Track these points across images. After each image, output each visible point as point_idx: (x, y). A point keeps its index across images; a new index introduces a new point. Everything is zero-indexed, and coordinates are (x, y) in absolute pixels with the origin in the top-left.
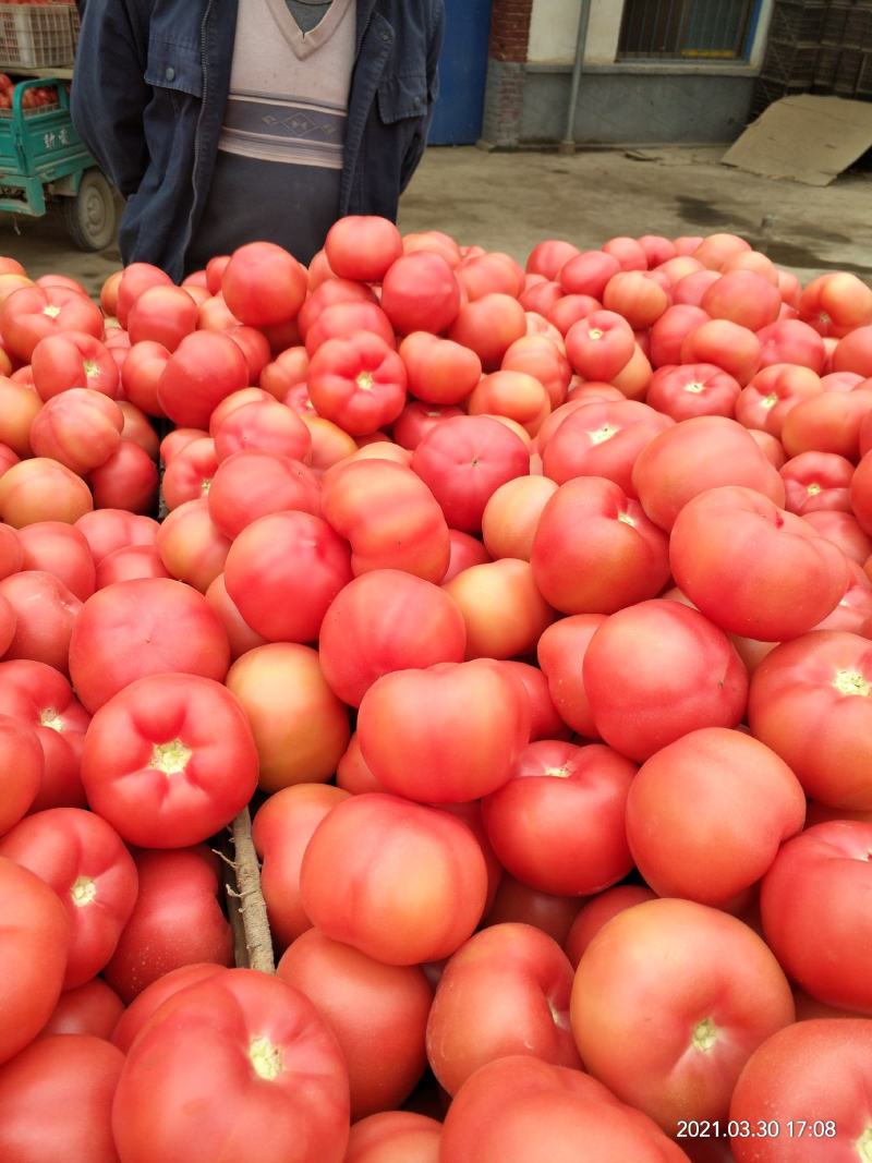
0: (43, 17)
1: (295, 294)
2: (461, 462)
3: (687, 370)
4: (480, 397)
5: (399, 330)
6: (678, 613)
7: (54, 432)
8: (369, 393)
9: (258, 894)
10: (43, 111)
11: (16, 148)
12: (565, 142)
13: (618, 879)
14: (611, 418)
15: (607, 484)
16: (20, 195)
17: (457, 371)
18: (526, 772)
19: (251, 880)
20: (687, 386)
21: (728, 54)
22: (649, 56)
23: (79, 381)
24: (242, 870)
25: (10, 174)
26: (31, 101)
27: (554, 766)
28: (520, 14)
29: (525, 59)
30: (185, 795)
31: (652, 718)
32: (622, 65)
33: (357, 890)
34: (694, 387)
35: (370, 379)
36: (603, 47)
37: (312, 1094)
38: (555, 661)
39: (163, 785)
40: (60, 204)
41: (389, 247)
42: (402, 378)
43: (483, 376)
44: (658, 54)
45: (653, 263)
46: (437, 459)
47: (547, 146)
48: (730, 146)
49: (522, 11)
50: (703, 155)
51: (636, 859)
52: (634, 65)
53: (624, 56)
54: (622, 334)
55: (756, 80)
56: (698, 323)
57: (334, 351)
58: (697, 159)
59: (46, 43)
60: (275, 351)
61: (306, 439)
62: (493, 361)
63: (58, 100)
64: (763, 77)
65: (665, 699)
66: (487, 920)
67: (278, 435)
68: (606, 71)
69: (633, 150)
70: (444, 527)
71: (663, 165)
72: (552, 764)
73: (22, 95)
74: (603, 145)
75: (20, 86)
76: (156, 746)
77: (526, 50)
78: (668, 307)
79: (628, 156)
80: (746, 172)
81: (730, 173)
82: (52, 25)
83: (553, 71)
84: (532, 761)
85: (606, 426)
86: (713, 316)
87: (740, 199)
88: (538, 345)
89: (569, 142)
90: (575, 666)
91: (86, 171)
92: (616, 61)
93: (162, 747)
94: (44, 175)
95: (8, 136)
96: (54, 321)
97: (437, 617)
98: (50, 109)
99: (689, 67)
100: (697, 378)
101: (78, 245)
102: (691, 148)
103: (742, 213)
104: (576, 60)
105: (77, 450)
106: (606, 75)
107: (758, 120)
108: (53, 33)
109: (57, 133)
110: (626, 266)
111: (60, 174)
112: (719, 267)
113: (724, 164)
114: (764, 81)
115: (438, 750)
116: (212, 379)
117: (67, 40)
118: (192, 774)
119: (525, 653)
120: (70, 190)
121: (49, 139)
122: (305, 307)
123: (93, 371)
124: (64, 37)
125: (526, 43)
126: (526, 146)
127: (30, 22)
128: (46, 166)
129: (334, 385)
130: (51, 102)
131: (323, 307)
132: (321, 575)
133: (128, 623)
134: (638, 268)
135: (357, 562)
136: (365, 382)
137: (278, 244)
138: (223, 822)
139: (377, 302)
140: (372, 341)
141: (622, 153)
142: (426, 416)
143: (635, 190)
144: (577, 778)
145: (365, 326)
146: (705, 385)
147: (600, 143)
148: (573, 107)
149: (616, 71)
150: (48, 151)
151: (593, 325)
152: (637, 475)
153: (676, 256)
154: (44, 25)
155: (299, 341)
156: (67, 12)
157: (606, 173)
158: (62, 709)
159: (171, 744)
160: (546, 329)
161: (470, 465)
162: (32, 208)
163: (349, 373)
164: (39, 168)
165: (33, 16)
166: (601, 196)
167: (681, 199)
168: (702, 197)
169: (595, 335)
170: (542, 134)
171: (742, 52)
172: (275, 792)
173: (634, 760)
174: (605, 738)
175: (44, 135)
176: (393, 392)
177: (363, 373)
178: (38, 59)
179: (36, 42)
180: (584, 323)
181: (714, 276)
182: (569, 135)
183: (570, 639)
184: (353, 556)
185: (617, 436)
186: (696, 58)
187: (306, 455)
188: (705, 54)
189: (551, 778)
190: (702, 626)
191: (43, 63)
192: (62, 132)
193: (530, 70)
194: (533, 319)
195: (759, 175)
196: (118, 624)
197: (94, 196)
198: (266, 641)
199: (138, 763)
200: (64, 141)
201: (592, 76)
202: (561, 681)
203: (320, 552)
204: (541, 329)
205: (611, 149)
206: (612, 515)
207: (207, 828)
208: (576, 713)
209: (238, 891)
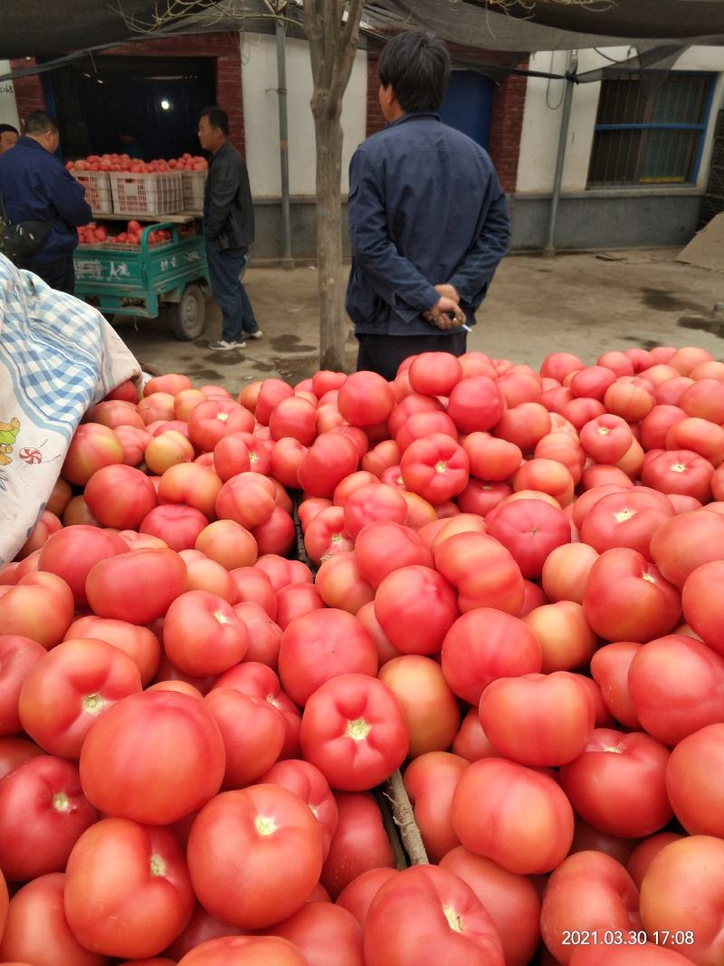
0: (164, 181)
1: (387, 405)
2: (524, 532)
3: (671, 454)
4: (522, 478)
5: (462, 429)
6: (691, 644)
7: (235, 502)
8: (444, 475)
9: (414, 824)
10: (161, 245)
11: (142, 272)
12: (547, 249)
13: (661, 827)
14: (629, 504)
15: (633, 553)
16: (141, 304)
17: (506, 460)
18: (590, 749)
19: (408, 815)
20: (674, 467)
21: (678, 179)
22: (613, 184)
23: (246, 467)
24: (402, 808)
25: (135, 290)
26: (154, 239)
27: (609, 746)
28: (510, 159)
29: (514, 190)
30: (367, 755)
31: (678, 714)
32: (591, 191)
33: (494, 820)
34: (678, 468)
35: (445, 465)
36: (576, 179)
37: (485, 942)
38: (605, 674)
39: (354, 747)
40: (168, 308)
41: (454, 374)
42: (468, 466)
43: (523, 462)
44: (620, 182)
45: (638, 369)
46: (507, 528)
47: (533, 251)
48: (683, 248)
49: (512, 157)
50: (660, 255)
51: (676, 810)
52: (601, 191)
53: (593, 185)
54: (623, 431)
55: (703, 198)
56: (678, 420)
57: (420, 448)
58: (656, 258)
59: (165, 198)
60: (373, 443)
61: (404, 508)
62: (530, 449)
63: (172, 237)
64: (708, 195)
65: (686, 702)
66: (575, 848)
67: (390, 507)
68: (579, 196)
69: (602, 252)
70: (521, 579)
71: (627, 263)
72: (607, 744)
73: (148, 234)
74: (579, 250)
75: (147, 229)
76: (349, 722)
77: (515, 185)
78: (653, 406)
79: (599, 258)
80: (698, 267)
81: (683, 269)
82: (170, 186)
83: (537, 198)
84: (595, 742)
85: (626, 510)
86: (691, 415)
87: (693, 289)
88: (561, 438)
89: (551, 248)
90: (620, 677)
91: (188, 285)
92: (587, 189)
93: (353, 722)
94: (159, 290)
95: (136, 263)
96: (225, 423)
97: (524, 643)
98: (166, 244)
99: (646, 190)
100: (680, 461)
101: (179, 337)
102: (650, 250)
103: (697, 300)
104: (554, 189)
105: (249, 514)
106: (578, 199)
107: (704, 229)
108: (170, 191)
109: (169, 260)
110: (619, 373)
111: (170, 288)
112: (688, 372)
113: (678, 262)
114: (709, 198)
115: (539, 730)
116: (337, 465)
117: (180, 196)
118: (371, 741)
119: (582, 667)
120: (175, 299)
121: (164, 264)
122: (394, 414)
123: (254, 459)
124: (178, 193)
125: (515, 179)
126: (517, 252)
127: (156, 184)
128: (160, 283)
129: (420, 471)
130: (167, 238)
131: (408, 415)
132: (440, 610)
133: (320, 639)
134: (628, 374)
135: (463, 602)
136: (441, 468)
137: (377, 372)
138: (386, 777)
139: (443, 409)
140: (445, 440)
141: (594, 255)
142: (482, 490)
143: (605, 283)
144: (628, 753)
145: (439, 430)
146: (686, 466)
147: (576, 248)
148: (553, 224)
149: (585, 196)
150: (163, 273)
151: (601, 424)
152: (653, 547)
153: (655, 364)
154: (165, 186)
155: (389, 435)
156: (181, 177)
157: (581, 271)
158: (276, 697)
159: (357, 721)
160: (563, 424)
161: (531, 534)
162: (150, 312)
163: (431, 462)
164: (155, 285)
165: (158, 181)
166: (579, 289)
167: (645, 290)
168: (662, 288)
169: (603, 432)
170: (528, 243)
171: (690, 176)
172: (417, 757)
173: (668, 743)
174: (645, 727)
175: (160, 262)
176: (460, 474)
177: (441, 462)
178: (160, 210)
179: (159, 198)
180: (593, 423)
181: (688, 382)
182: (551, 243)
183: (616, 660)
184: (459, 598)
185: (635, 517)
186: (651, 183)
187: (405, 520)
188: (659, 180)
189: (609, 752)
190: (710, 654)
191: (163, 212)
192: (174, 259)
193: (519, 198)
194: (554, 416)
195: (709, 270)
196: (315, 640)
197: (192, 302)
198: (401, 653)
199: (339, 732)
200: (174, 265)
201: (568, 200)
202: (610, 688)
203: (439, 594)
204: (561, 424)
205: (585, 253)
206: (639, 575)
207: (378, 778)
208: (622, 710)
209: (401, 821)
